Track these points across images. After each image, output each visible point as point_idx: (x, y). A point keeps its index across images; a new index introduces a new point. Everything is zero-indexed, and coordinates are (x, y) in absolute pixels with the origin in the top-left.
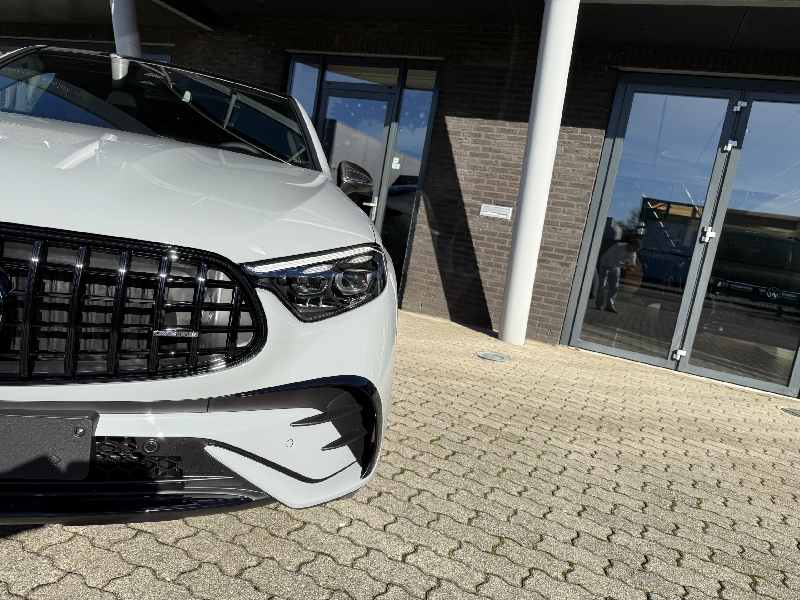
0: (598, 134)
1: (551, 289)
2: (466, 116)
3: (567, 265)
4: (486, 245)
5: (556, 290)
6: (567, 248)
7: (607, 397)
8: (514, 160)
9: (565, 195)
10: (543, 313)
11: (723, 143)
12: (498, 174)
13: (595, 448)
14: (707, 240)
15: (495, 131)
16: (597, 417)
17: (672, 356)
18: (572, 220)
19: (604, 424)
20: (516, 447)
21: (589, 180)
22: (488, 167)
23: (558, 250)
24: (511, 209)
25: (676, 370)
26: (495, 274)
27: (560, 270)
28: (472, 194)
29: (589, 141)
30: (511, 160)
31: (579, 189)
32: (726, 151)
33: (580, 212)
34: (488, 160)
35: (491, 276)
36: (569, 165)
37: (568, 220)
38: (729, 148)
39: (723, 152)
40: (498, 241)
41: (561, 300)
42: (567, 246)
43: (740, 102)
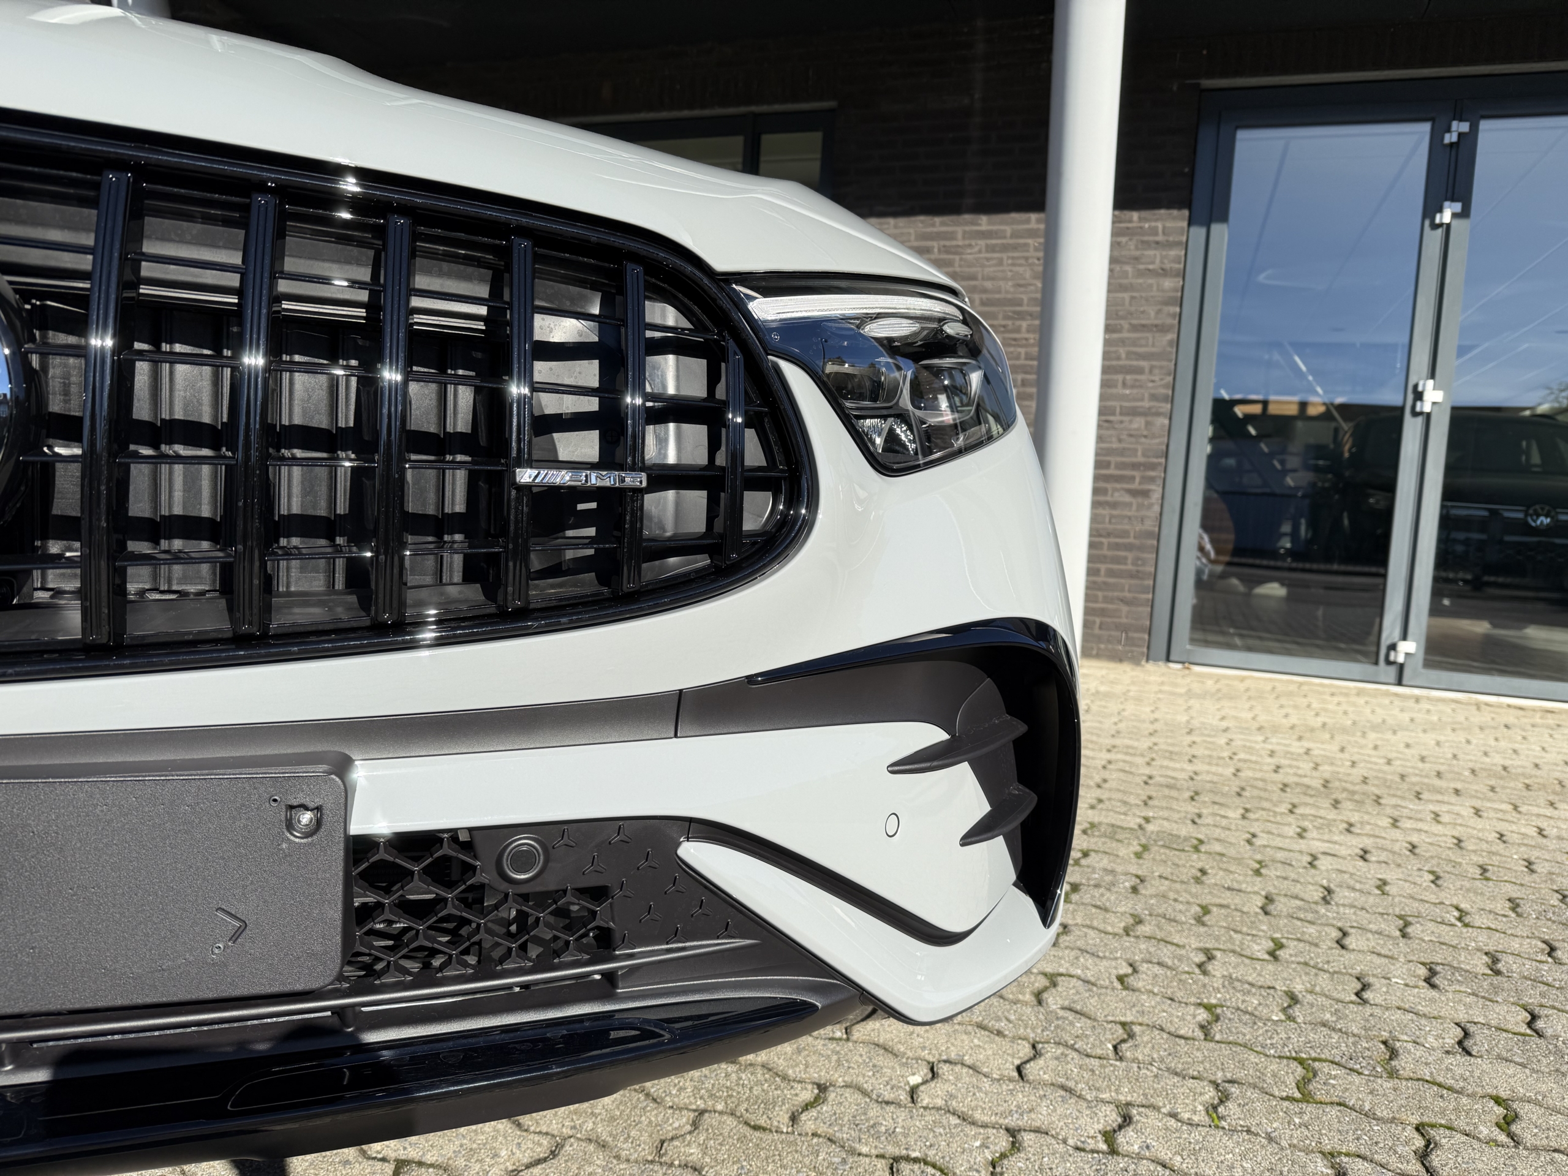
0: (1174, 218)
2: (895, 214)
3: (1145, 494)
6: (1140, 459)
8: (1007, 292)
11: (1431, 208)
13: (1356, 842)
14: (1427, 408)
15: (960, 236)
17: (1387, 656)
18: (1142, 400)
19: (1338, 795)
20: (1197, 861)
21: (1169, 315)
23: (1122, 466)
27: (1130, 505)
29: (1156, 234)
30: (999, 292)
31: (1149, 335)
32: (1441, 225)
33: (1159, 382)
37: (1134, 400)
38: (1446, 217)
41: (1140, 568)
42: (1139, 453)
43: (1455, 124)
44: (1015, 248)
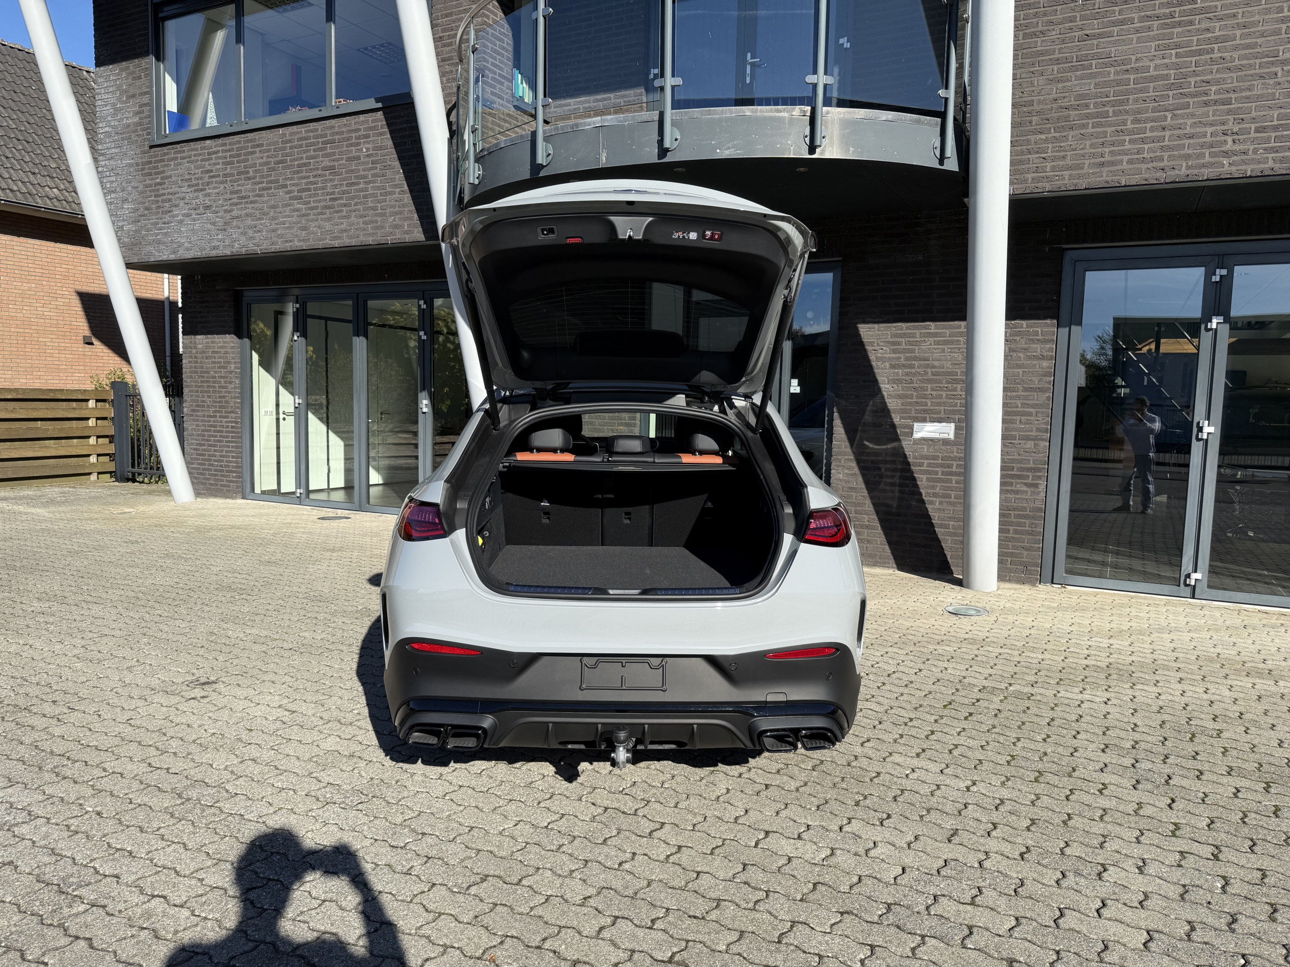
0: (1048, 326)
1: (1019, 516)
3: (1036, 486)
4: (929, 472)
5: (1026, 517)
6: (1031, 465)
7: (1111, 641)
8: (948, 368)
9: (1019, 403)
10: (1014, 547)
11: (1206, 319)
12: (929, 386)
13: (1108, 695)
14: (1205, 437)
15: (918, 336)
16: (1104, 665)
17: (1185, 581)
18: (1031, 431)
19: (1112, 672)
20: (1027, 703)
21: (1047, 382)
22: (915, 379)
23: (1020, 469)
24: (953, 425)
25: (1193, 597)
26: (945, 506)
27: (1025, 492)
28: (899, 413)
29: (1038, 335)
30: (943, 368)
31: (1035, 394)
32: (1211, 329)
33: (1042, 421)
34: (913, 370)
35: (938, 509)
36: (1019, 367)
37: (1027, 431)
38: (1214, 324)
39: (1207, 330)
40: (942, 466)
41: (1034, 529)
42: (1031, 462)
43: (1218, 271)
44: (952, 342)
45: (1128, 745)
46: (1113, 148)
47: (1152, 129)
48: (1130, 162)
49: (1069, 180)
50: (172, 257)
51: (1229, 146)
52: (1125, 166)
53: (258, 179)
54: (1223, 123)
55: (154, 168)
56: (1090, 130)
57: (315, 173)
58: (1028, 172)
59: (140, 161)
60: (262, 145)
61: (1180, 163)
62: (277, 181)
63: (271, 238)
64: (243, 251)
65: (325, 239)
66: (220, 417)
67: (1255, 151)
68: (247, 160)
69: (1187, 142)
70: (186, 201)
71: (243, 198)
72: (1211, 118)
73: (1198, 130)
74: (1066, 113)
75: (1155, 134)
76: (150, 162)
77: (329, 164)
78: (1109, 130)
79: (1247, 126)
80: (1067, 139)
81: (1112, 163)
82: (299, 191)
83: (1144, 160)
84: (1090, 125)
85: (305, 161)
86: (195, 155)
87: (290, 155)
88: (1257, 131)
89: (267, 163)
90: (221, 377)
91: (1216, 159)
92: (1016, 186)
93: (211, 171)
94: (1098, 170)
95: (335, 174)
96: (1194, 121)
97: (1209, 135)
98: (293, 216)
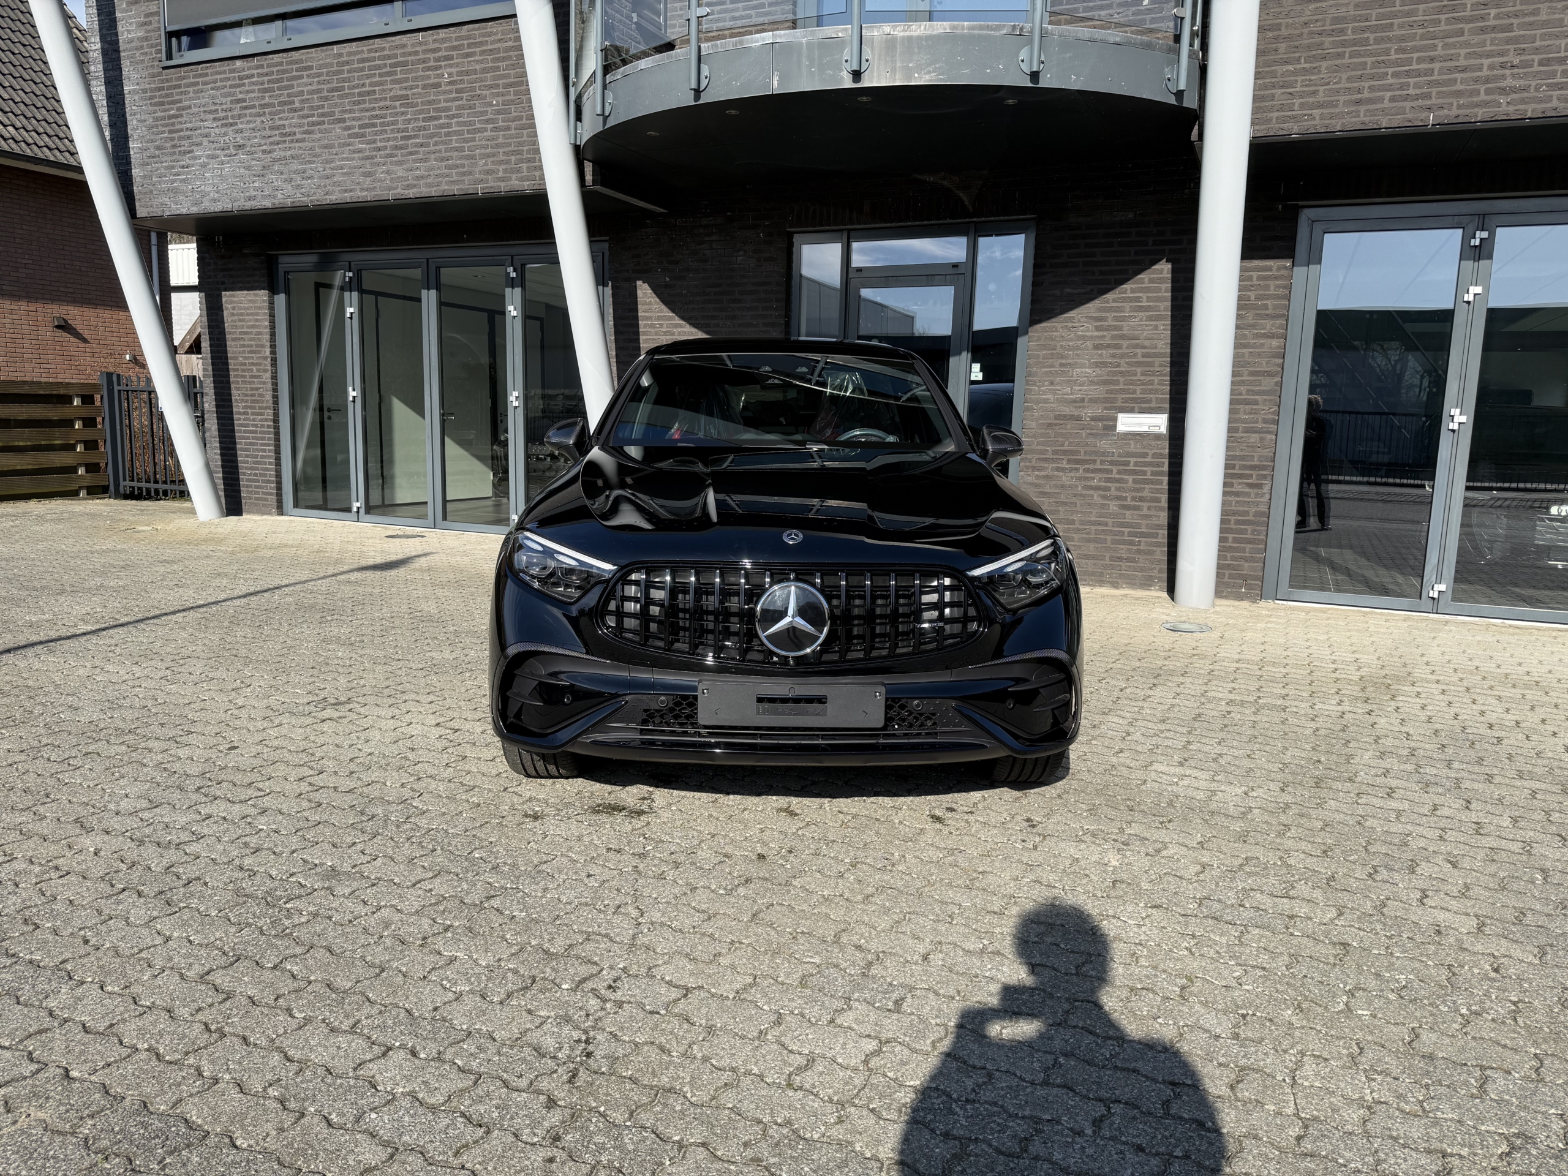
1: (1240, 522)
4: (1134, 472)
6: (1256, 463)
9: (1246, 389)
10: (1233, 558)
11: (1462, 290)
18: (1257, 422)
22: (1123, 362)
23: (1243, 467)
24: (1165, 417)
27: (1248, 494)
28: (1102, 402)
31: (1262, 378)
32: (1468, 302)
34: (1120, 351)
36: (1244, 347)
37: (1251, 422)
38: (1471, 297)
39: (1463, 303)
42: (1255, 459)
43: (1478, 233)
44: (1166, 318)
45: (1405, 752)
46: (1372, 83)
47: (1420, 60)
48: (1393, 99)
49: (1321, 119)
50: (194, 210)
51: (1508, 82)
52: (1386, 104)
53: (306, 112)
54: (1501, 54)
55: (167, 96)
56: (1347, 61)
57: (381, 104)
58: (1271, 109)
59: (147, 86)
60: (310, 68)
61: (1450, 101)
62: (332, 114)
63: (325, 186)
64: (289, 202)
65: (396, 188)
66: (252, 414)
67: (1537, 89)
68: (292, 87)
69: (1458, 76)
70: (211, 139)
71: (285, 135)
72: (1489, 48)
73: (1472, 62)
74: (1317, 39)
75: (1423, 66)
76: (161, 89)
77: (400, 93)
78: (1369, 60)
79: (1529, 57)
80: (1319, 72)
81: (1370, 101)
82: (361, 127)
83: (1407, 97)
84: (1347, 55)
85: (368, 89)
86: (221, 80)
87: (349, 80)
88: (1540, 64)
89: (318, 91)
90: (253, 364)
91: (1492, 97)
92: (1257, 127)
93: (244, 100)
94: (1353, 109)
95: (408, 105)
96: (1468, 50)
97: (1485, 67)
98: (353, 159)
